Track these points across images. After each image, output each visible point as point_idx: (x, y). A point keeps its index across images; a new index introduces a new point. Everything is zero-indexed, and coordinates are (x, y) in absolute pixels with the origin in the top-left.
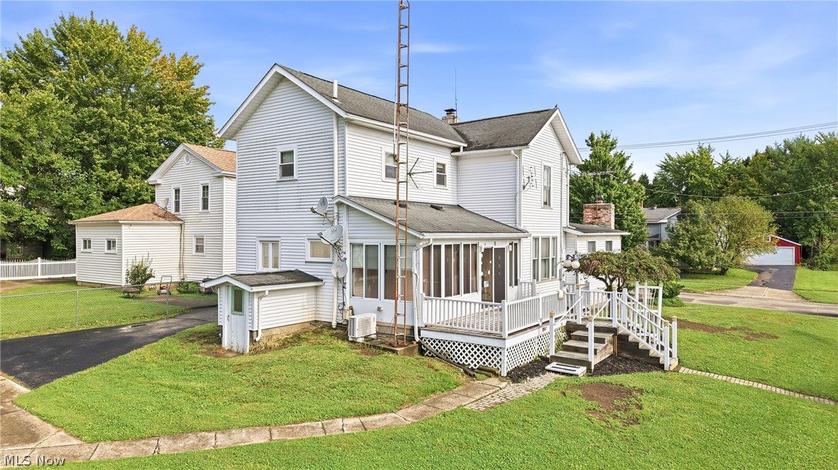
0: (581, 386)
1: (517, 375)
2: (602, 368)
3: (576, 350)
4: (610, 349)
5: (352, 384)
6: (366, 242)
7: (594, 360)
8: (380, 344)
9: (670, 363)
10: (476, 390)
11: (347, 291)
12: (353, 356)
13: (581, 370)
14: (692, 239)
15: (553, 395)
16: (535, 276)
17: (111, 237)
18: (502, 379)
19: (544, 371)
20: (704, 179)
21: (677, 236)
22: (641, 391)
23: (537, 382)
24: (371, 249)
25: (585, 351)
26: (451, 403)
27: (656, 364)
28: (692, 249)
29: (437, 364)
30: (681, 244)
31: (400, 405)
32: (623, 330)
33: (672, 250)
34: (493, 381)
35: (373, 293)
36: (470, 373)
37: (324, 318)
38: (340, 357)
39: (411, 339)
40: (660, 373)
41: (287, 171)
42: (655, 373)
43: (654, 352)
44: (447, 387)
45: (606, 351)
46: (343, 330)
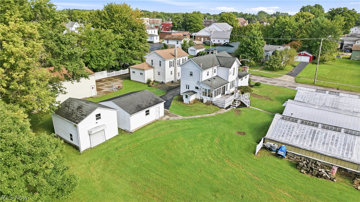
0: (235, 110)
1: (227, 108)
2: (238, 107)
3: (235, 104)
4: (240, 104)
5: (207, 110)
6: (205, 88)
7: (237, 106)
8: (208, 103)
9: (248, 106)
10: (221, 111)
11: (202, 95)
12: (204, 105)
13: (235, 108)
14: (274, 61)
15: (231, 111)
16: (230, 88)
17: (141, 72)
18: (225, 109)
19: (230, 107)
20: (290, 29)
21: (271, 60)
22: (242, 111)
23: (229, 109)
24: (206, 90)
25: (236, 104)
26: (219, 112)
27: (246, 106)
28: (274, 64)
29: (216, 107)
30: (271, 62)
31: (213, 113)
32: (242, 101)
33: (269, 63)
34: (223, 109)
35: (206, 96)
36: (220, 108)
37: (198, 98)
38: (203, 106)
39: (212, 103)
40: (246, 108)
41: (191, 75)
42: (245, 108)
43: (246, 104)
44: (218, 110)
45: (239, 104)
46: (202, 101)
